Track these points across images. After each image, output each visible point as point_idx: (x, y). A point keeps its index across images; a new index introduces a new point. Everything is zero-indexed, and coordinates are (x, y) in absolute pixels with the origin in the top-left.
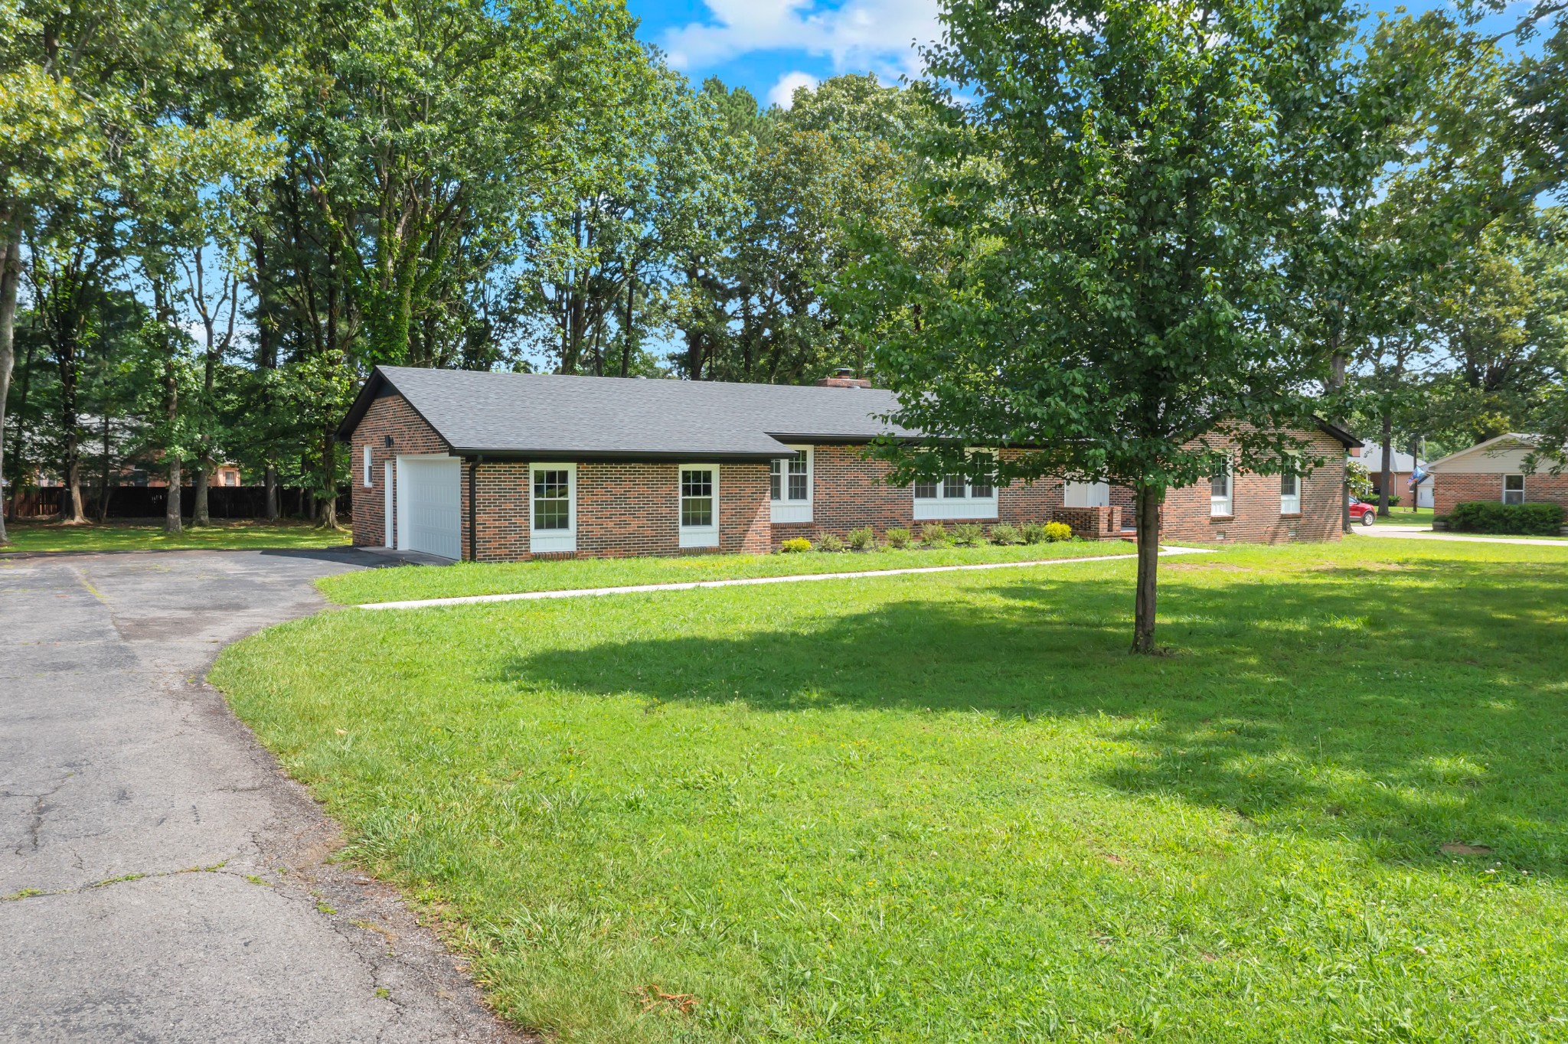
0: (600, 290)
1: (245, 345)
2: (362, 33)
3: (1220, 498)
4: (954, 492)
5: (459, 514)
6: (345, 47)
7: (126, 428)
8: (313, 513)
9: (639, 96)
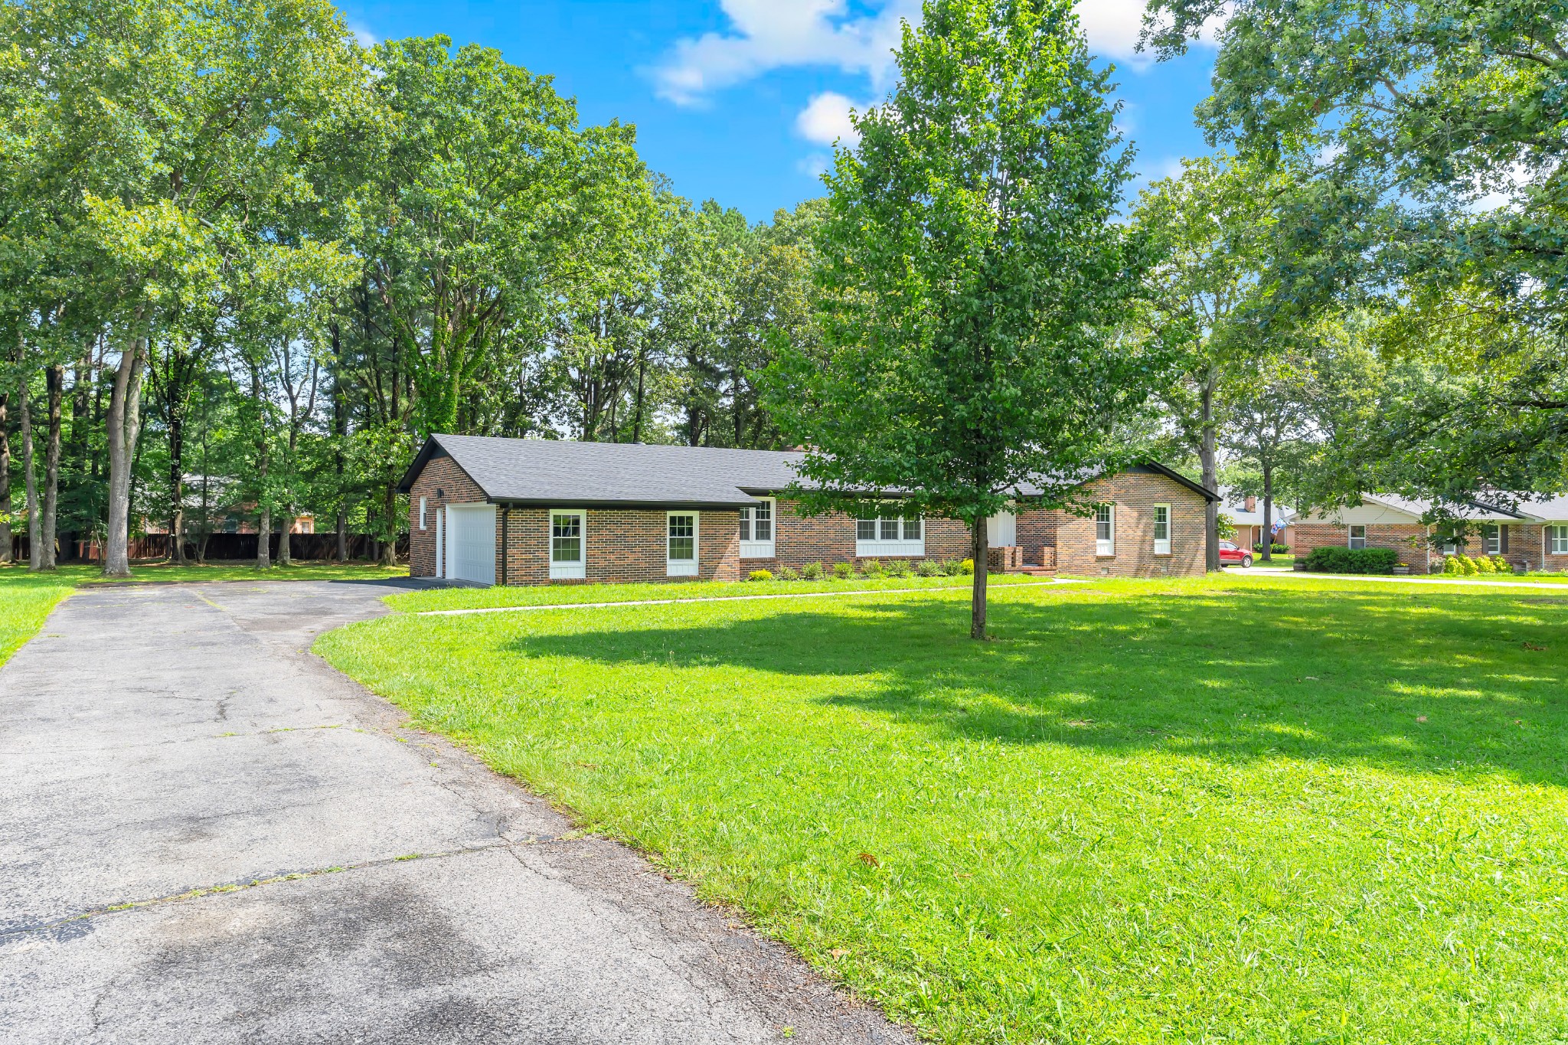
0: (614, 372)
1: (322, 416)
2: (423, 173)
3: (1105, 541)
4: (889, 533)
5: (494, 549)
6: (411, 182)
7: (221, 485)
8: (376, 555)
9: (643, 222)
